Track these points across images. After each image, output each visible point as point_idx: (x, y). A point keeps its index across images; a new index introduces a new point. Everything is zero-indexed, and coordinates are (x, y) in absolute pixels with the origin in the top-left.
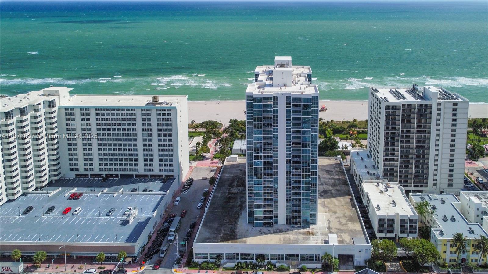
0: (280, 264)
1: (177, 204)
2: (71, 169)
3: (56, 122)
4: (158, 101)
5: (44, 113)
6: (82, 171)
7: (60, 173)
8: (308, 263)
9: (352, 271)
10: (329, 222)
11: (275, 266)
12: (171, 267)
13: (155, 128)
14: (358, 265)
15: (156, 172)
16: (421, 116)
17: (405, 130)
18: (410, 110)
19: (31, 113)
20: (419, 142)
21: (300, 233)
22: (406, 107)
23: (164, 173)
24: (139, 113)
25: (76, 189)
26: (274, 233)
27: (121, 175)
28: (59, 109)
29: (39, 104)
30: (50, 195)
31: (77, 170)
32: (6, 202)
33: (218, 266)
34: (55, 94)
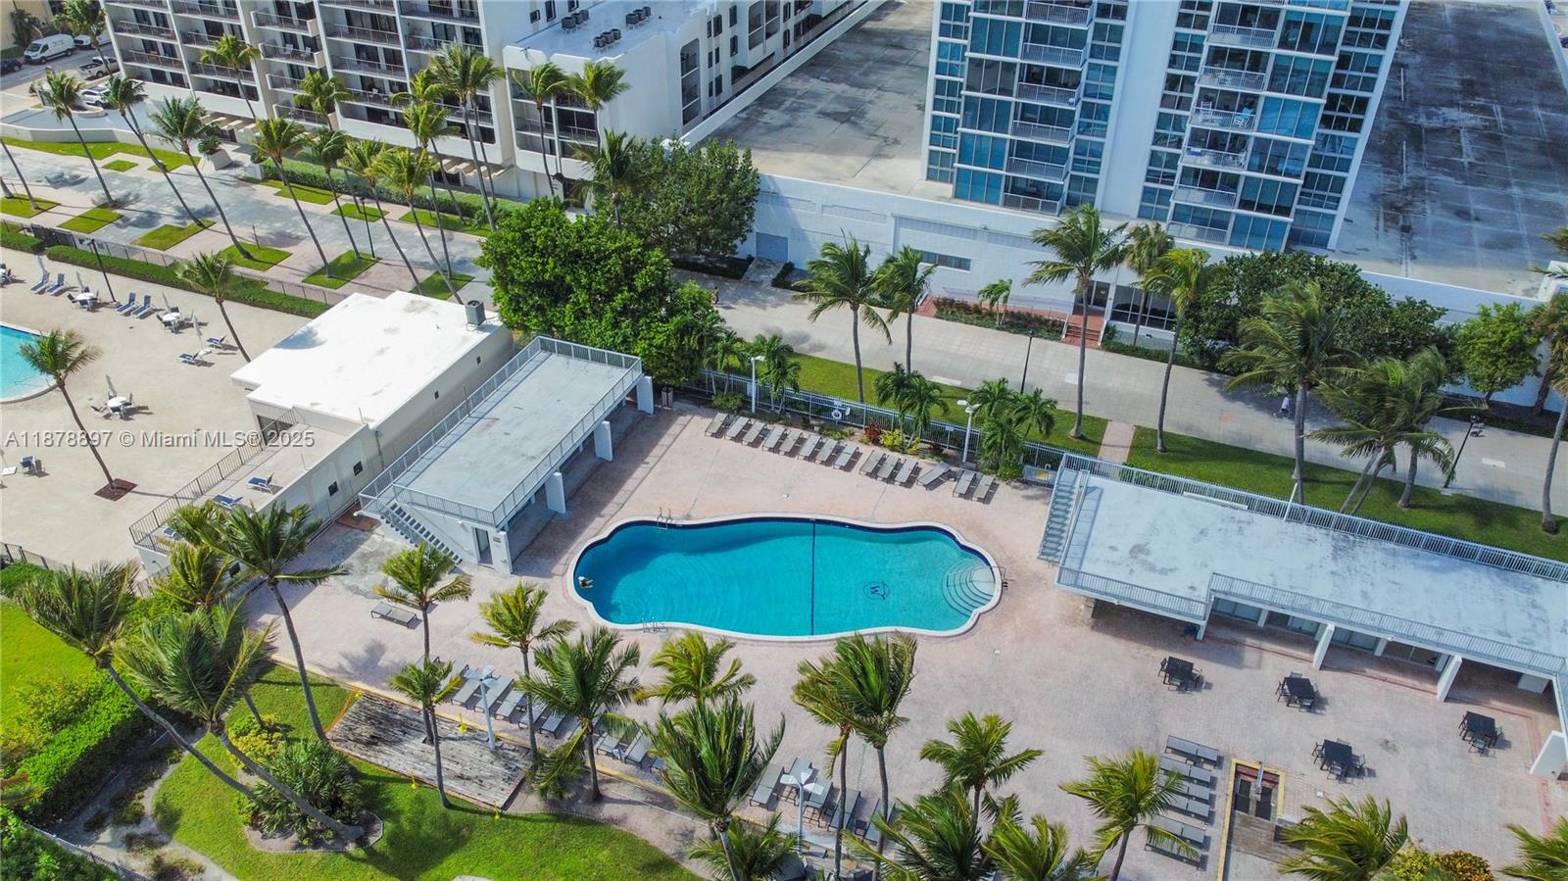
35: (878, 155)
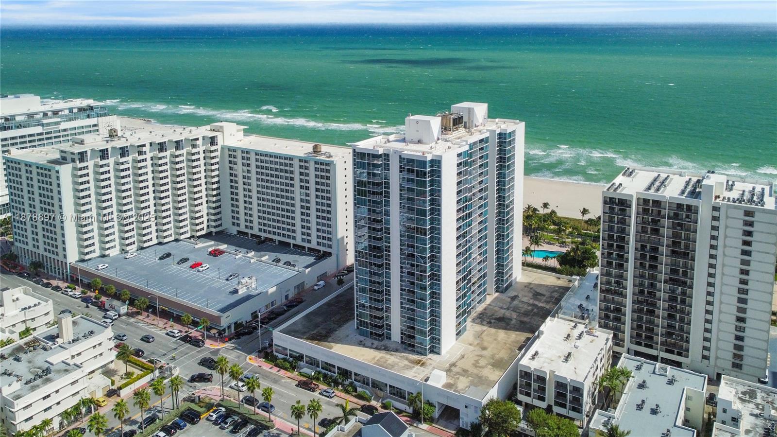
0: (362, 390)
1: (317, 289)
2: (234, 224)
3: (218, 163)
4: (321, 151)
5: (204, 151)
6: (242, 228)
7: (220, 225)
8: (396, 400)
9: (451, 431)
10: (463, 357)
11: (356, 391)
12: (249, 353)
13: (312, 186)
14: (465, 428)
15: (313, 245)
16: (679, 225)
17: (648, 246)
18: (659, 212)
19: (188, 148)
20: (674, 271)
21: (407, 359)
22: (651, 205)
23: (322, 249)
24: (296, 163)
25: (225, 246)
26: (377, 348)
27: (279, 241)
28: (223, 148)
29: (197, 139)
30: (197, 247)
31: (238, 225)
32: (156, 244)
33: (293, 368)
34: (221, 130)
35: (530, 284)
